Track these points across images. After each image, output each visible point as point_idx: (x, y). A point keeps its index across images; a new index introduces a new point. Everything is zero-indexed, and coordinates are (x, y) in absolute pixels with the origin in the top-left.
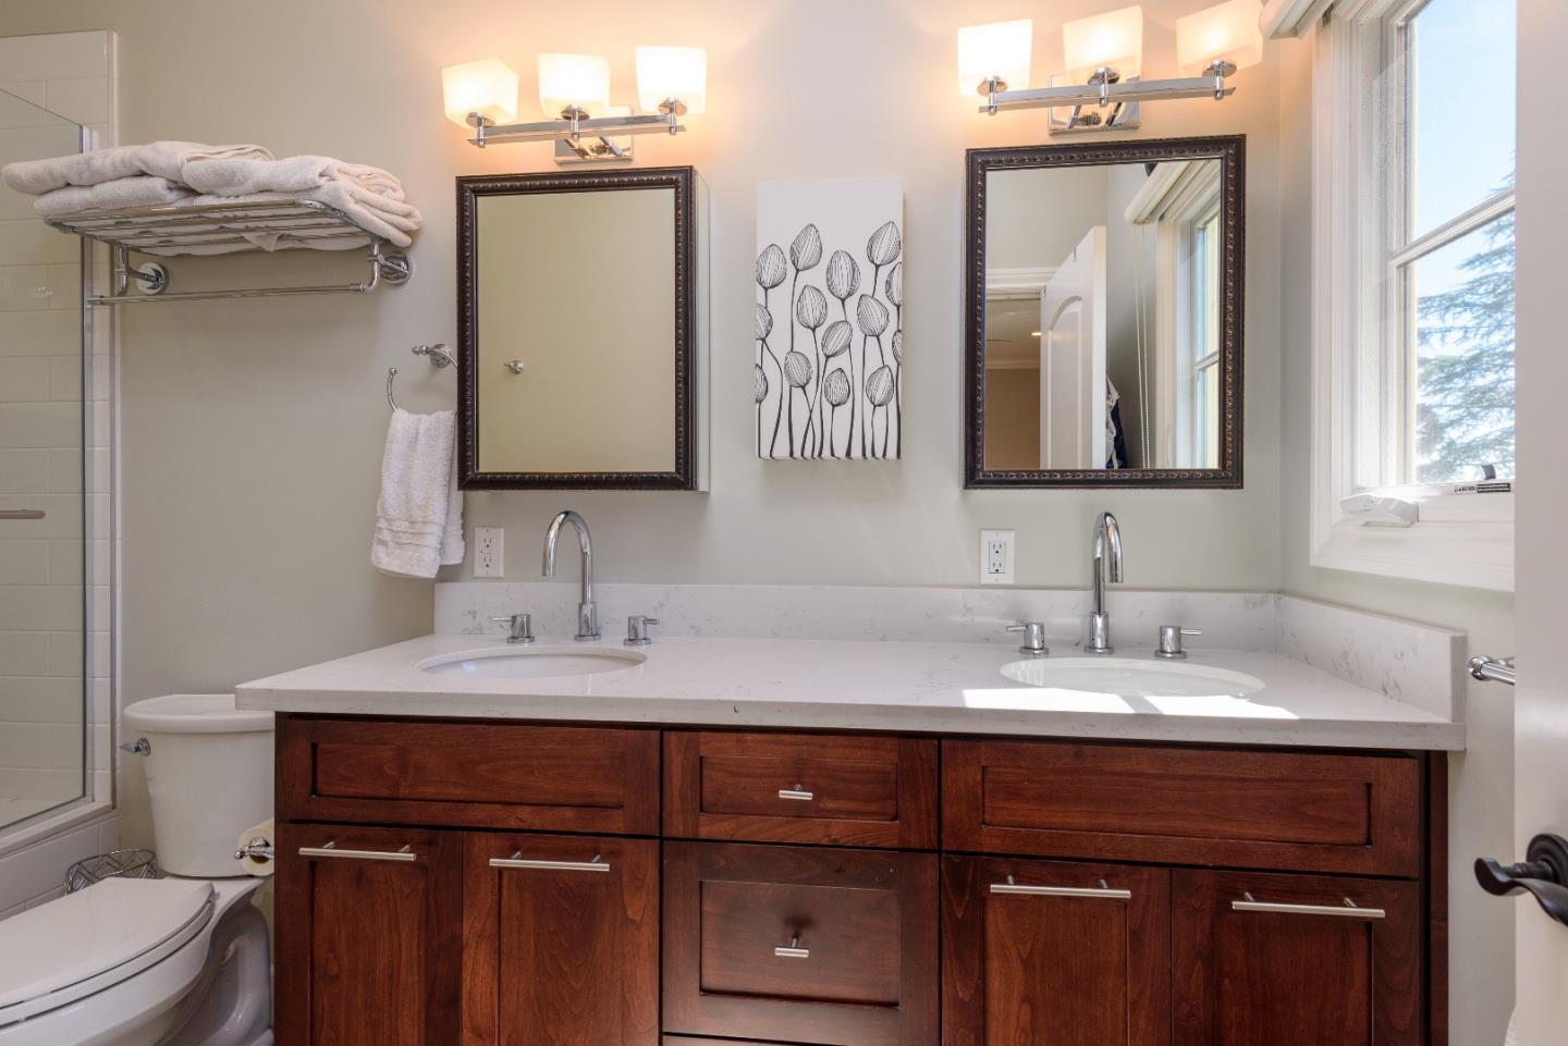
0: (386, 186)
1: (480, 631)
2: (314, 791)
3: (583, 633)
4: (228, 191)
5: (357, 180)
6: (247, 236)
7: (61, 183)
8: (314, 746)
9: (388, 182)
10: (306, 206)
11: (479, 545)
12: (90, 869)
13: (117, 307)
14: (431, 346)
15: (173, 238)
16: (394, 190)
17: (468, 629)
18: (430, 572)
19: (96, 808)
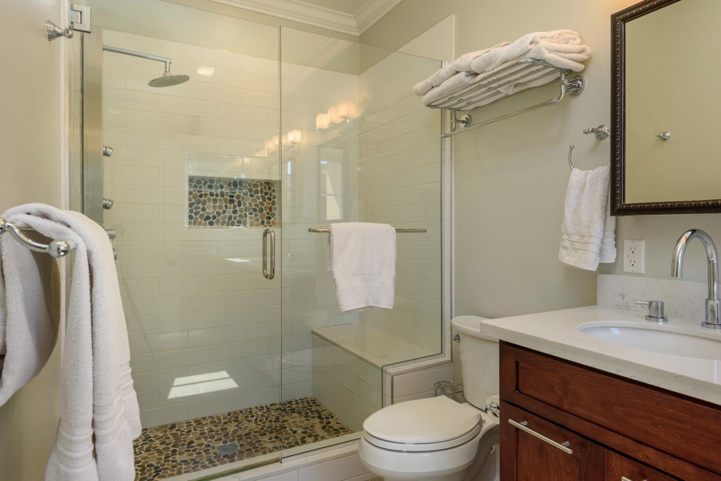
0: (569, 39)
1: (627, 307)
2: (517, 388)
3: (710, 321)
4: (489, 68)
5: (551, 39)
6: (500, 89)
7: (430, 87)
8: (517, 363)
9: (571, 36)
10: (524, 63)
11: (627, 251)
12: (443, 386)
13: (453, 136)
14: (596, 127)
15: (471, 100)
16: (574, 39)
17: (619, 306)
18: (592, 266)
19: (445, 360)
